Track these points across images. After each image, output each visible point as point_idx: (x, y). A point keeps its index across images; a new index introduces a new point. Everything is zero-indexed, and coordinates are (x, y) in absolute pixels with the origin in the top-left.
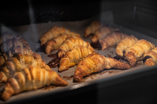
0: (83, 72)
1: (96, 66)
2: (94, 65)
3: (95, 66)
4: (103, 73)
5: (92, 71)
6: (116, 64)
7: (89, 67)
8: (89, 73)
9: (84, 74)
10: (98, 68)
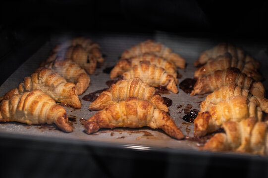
0: (101, 121)
1: (128, 118)
2: (125, 115)
3: (125, 117)
4: (137, 133)
5: (120, 124)
6: (164, 126)
7: (114, 117)
8: (114, 125)
9: (101, 124)
10: (129, 122)
